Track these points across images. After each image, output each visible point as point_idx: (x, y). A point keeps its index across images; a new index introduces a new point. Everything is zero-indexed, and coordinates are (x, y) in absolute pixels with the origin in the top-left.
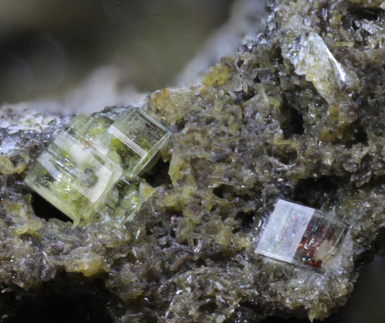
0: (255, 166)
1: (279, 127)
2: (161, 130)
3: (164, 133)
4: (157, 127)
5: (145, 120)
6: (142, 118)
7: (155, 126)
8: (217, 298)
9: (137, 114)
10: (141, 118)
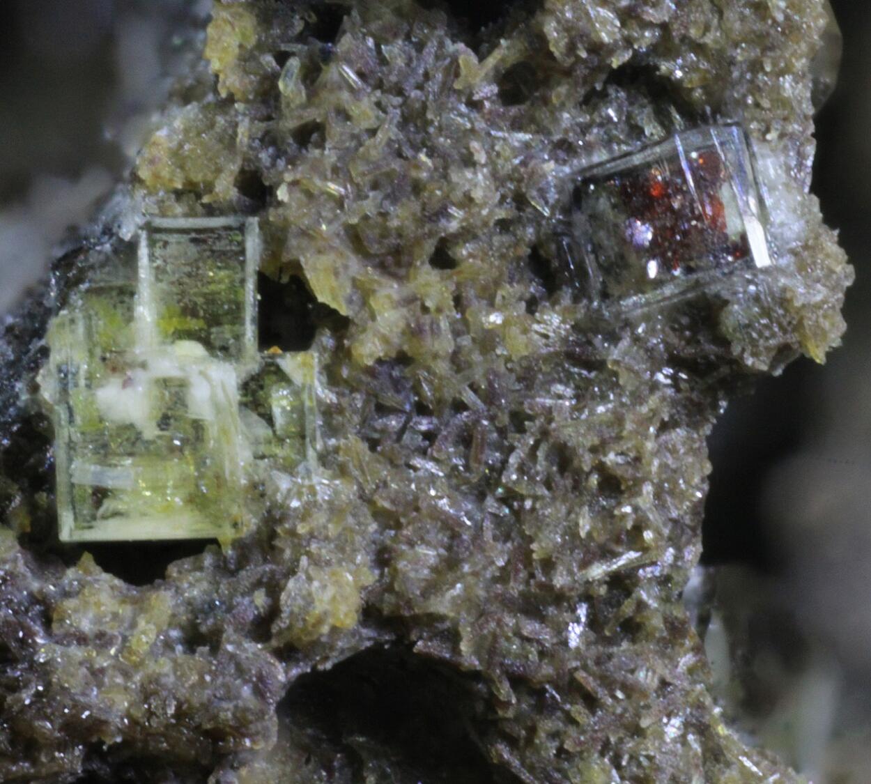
0: (471, 154)
1: (448, 42)
2: (228, 228)
3: (242, 229)
4: (217, 229)
5: (185, 236)
6: (175, 236)
7: (212, 230)
8: (609, 463)
9: (158, 236)
10: (173, 238)
